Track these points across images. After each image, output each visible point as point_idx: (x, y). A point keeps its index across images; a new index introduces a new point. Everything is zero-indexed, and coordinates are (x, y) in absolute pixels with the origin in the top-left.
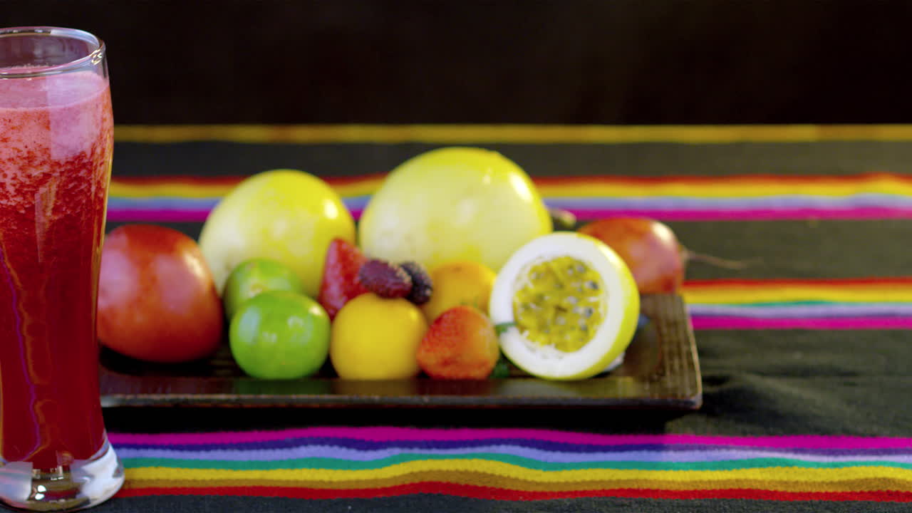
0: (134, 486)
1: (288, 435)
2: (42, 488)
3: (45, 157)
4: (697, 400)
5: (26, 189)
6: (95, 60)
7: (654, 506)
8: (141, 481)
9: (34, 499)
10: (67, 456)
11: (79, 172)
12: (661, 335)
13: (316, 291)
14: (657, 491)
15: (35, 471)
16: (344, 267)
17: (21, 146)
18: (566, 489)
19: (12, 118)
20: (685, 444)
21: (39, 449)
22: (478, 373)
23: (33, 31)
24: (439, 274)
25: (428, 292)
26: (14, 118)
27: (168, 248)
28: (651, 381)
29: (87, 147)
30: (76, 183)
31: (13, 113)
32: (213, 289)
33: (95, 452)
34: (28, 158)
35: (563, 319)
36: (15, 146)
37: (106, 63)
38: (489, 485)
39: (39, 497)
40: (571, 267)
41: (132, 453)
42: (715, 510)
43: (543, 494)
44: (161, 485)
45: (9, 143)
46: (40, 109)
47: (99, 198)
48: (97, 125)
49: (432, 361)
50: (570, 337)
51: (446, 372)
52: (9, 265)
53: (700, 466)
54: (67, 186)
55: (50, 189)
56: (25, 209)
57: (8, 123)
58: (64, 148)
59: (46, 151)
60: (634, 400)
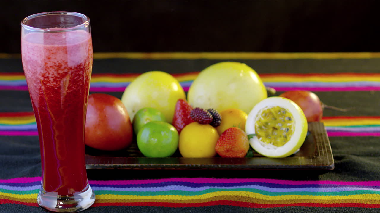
0: (99, 202)
1: (162, 181)
2: (61, 203)
3: (66, 66)
4: (333, 166)
5: (57, 79)
6: (86, 25)
7: (317, 210)
8: (102, 200)
9: (58, 207)
10: (72, 190)
11: (79, 72)
12: (315, 139)
13: (171, 121)
14: (318, 204)
15: (59, 196)
16: (184, 111)
17: (56, 61)
18: (279, 203)
19: (52, 49)
20: (328, 185)
21: (61, 187)
22: (241, 155)
23: (59, 13)
24: (223, 114)
25: (219, 122)
26: (53, 49)
27: (111, 103)
28: (313, 158)
29: (82, 61)
30: (78, 77)
31: (53, 47)
32: (129, 120)
33: (83, 188)
34: (59, 66)
35: (276, 133)
36: (54, 61)
37: (90, 26)
38: (248, 202)
39: (60, 207)
40: (280, 111)
41: (98, 188)
42: (343, 212)
43: (270, 205)
44: (111, 202)
45: (51, 60)
46: (64, 45)
47: (87, 83)
48: (87, 53)
49: (221, 150)
50: (279, 140)
51: (228, 155)
52: (49, 111)
53: (335, 194)
54: (75, 78)
55: (67, 79)
56: (57, 87)
57: (50, 51)
58: (73, 62)
59: (66, 63)
60: (306, 166)
